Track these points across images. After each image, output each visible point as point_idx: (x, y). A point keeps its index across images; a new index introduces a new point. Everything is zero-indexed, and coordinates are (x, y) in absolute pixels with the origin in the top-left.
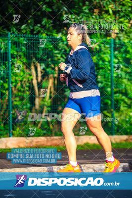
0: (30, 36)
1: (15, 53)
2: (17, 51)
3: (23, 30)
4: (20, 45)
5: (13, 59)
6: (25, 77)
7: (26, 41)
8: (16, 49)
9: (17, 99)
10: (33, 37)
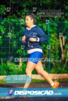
0: (59, 22)
1: (51, 31)
2: (52, 30)
3: (55, 19)
4: (54, 27)
5: (50, 34)
6: (57, 43)
7: (57, 25)
8: (52, 29)
9: (52, 54)
10: (61, 23)
